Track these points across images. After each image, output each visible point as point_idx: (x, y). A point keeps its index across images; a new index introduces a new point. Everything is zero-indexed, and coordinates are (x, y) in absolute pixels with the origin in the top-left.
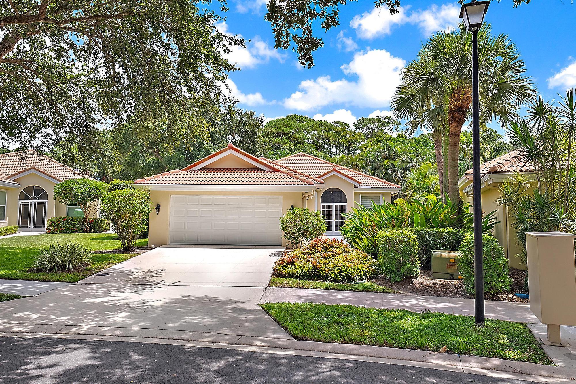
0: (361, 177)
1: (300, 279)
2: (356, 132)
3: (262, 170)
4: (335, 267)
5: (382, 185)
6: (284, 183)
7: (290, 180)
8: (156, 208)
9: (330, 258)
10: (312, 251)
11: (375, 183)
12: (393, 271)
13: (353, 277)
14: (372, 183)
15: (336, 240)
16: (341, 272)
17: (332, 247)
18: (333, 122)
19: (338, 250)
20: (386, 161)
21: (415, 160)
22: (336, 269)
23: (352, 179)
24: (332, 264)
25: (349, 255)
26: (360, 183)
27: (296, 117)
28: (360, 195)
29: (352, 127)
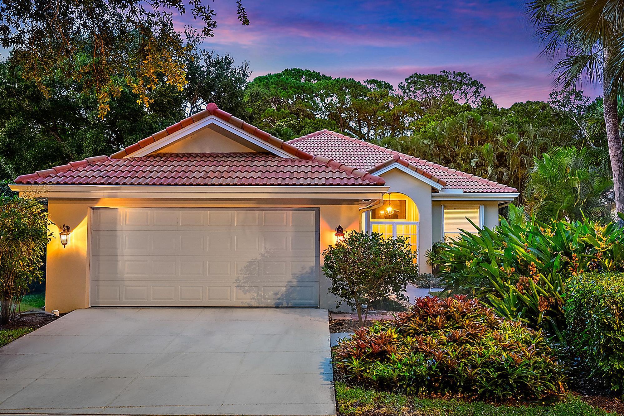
2: (406, 99)
8: (61, 234)
18: (365, 82)
23: (429, 177)
26: (444, 184)
27: (299, 72)
28: (443, 206)
29: (397, 90)
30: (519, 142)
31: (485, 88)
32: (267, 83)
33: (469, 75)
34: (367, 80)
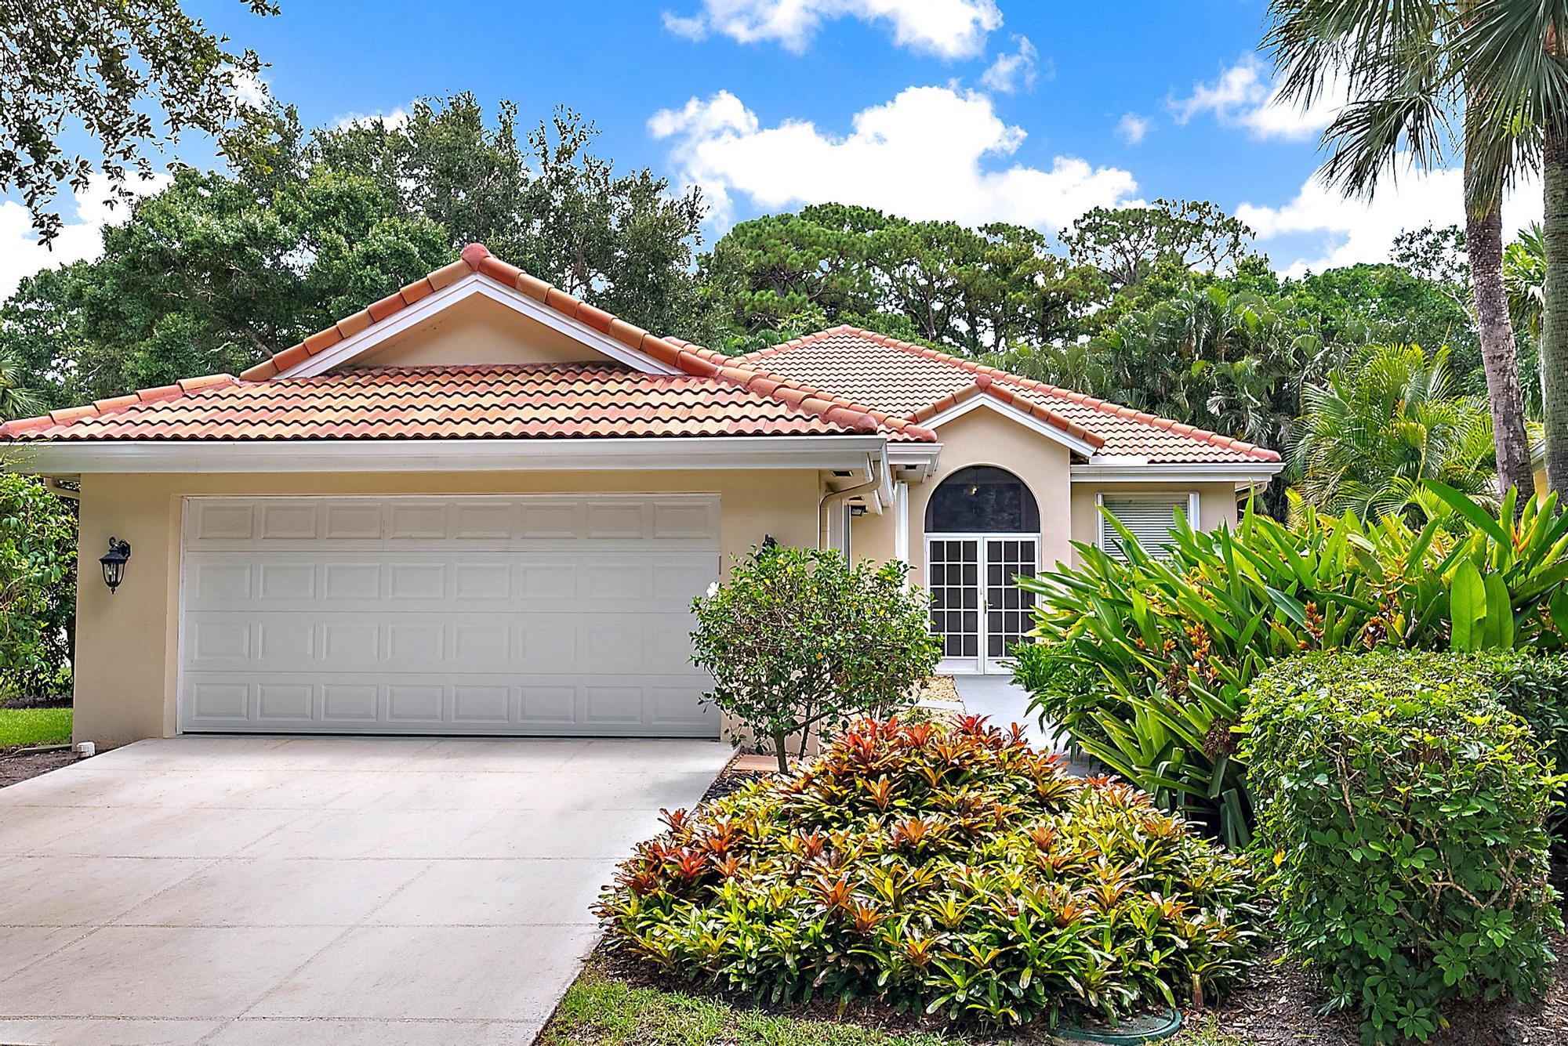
0: (1103, 420)
1: (742, 1002)
2: (1073, 264)
3: (626, 369)
4: (969, 924)
5: (1196, 449)
6: (725, 426)
7: (754, 413)
8: (103, 561)
9: (944, 850)
10: (832, 799)
11: (1163, 442)
12: (1378, 962)
13: (1093, 999)
14: (1153, 442)
15: (985, 727)
16: (1012, 960)
17: (956, 775)
18: (980, 230)
19: (994, 790)
20: (1198, 367)
21: (1318, 356)
22: (979, 937)
23: (1063, 426)
24: (953, 895)
25: (1065, 828)
26: (1100, 444)
27: (837, 212)
28: (1100, 497)
29: (1054, 245)
31: (1254, 234)
32: (759, 235)
33: (1216, 207)
34: (987, 225)
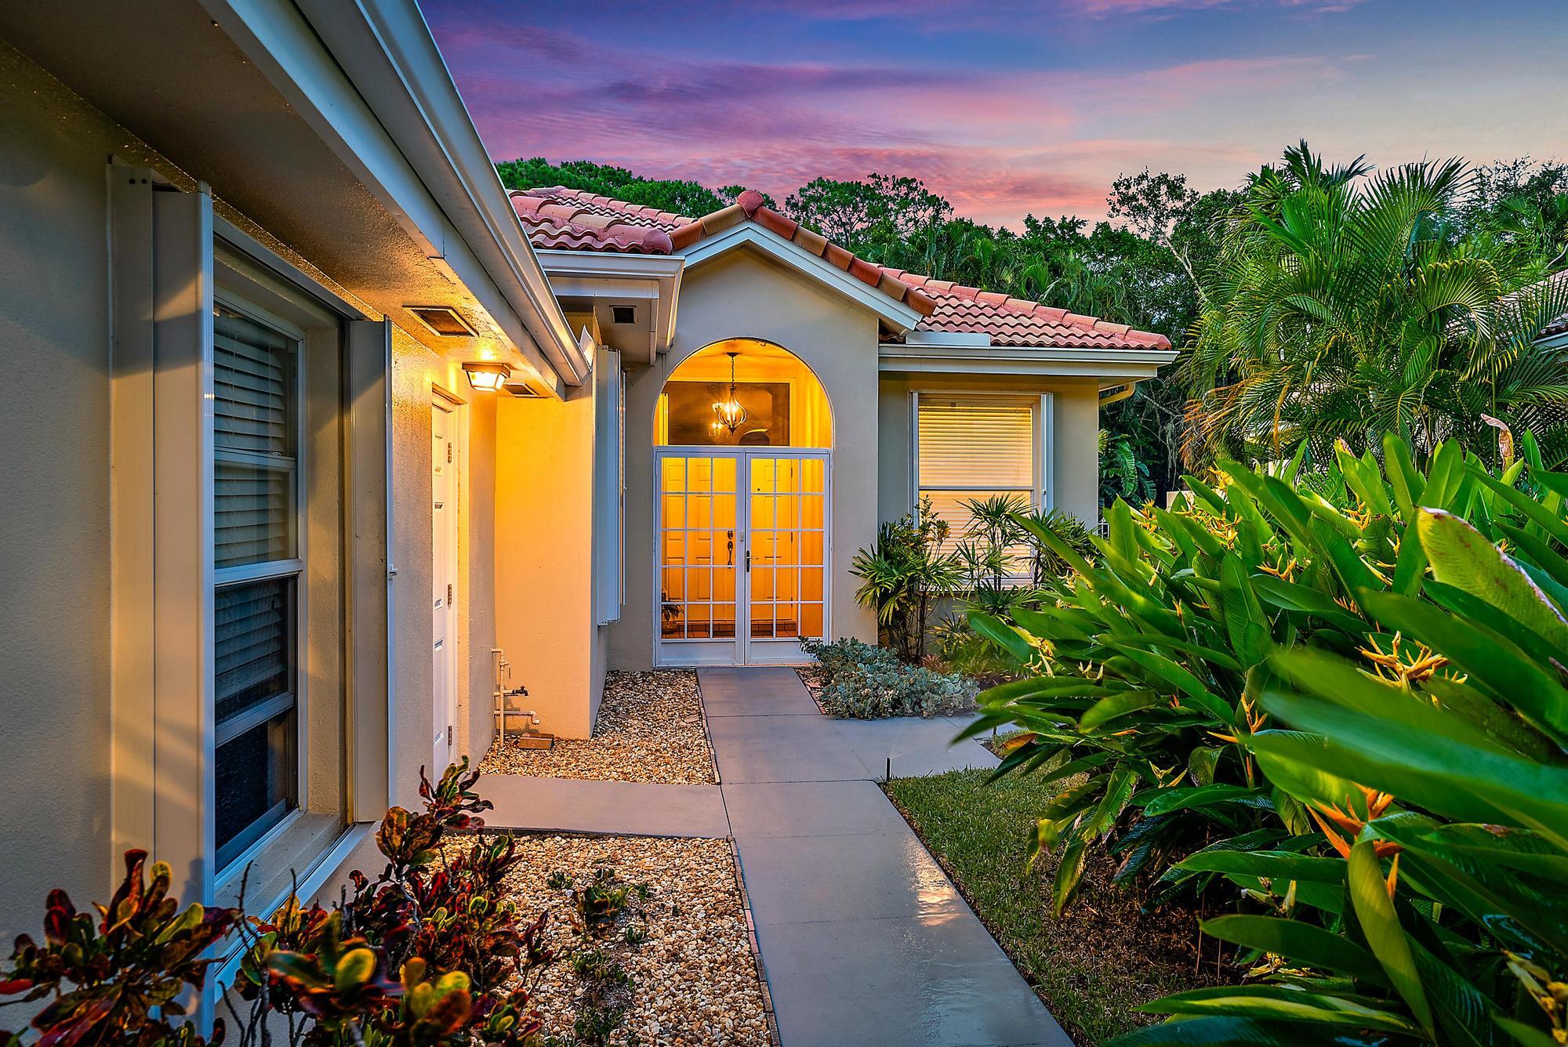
26: (928, 309)
27: (591, 170)
28: (916, 395)
29: (783, 209)
30: (1052, 285)
31: (952, 209)
32: (510, 174)
33: (921, 183)
34: (725, 187)
